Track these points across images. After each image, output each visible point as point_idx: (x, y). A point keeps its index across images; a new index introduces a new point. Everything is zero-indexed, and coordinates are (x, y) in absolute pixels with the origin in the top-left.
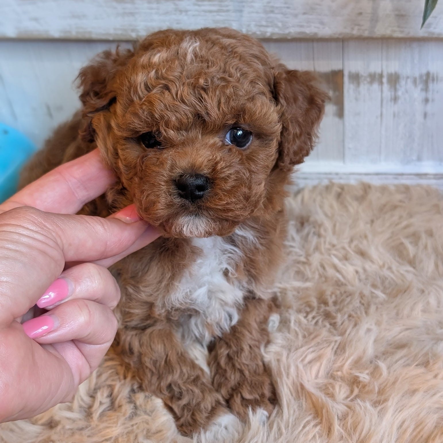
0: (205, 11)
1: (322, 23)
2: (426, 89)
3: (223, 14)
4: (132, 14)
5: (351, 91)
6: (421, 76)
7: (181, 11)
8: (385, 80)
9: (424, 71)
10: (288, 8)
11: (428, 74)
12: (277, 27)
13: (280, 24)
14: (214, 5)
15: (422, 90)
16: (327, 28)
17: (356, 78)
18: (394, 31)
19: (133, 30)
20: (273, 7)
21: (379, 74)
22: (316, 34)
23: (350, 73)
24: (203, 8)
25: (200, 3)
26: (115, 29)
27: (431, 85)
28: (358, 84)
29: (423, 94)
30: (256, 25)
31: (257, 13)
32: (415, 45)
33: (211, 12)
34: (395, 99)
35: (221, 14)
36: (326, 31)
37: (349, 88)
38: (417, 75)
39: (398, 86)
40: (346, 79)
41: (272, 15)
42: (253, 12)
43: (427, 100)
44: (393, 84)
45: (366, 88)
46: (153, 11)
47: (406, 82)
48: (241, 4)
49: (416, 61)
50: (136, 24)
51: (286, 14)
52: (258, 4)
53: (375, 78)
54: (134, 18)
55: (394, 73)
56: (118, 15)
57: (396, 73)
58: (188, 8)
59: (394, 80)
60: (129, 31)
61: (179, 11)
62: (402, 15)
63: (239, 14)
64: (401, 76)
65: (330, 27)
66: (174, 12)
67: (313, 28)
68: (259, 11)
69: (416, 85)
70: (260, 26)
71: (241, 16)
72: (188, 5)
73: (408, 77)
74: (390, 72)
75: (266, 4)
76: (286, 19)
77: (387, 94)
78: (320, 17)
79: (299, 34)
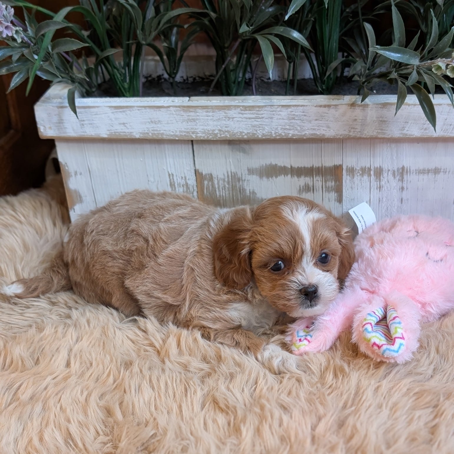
0: (246, 118)
1: (328, 127)
2: (402, 180)
3: (259, 120)
4: (194, 120)
5: (348, 181)
6: (398, 170)
8: (372, 173)
9: (401, 166)
10: (305, 115)
11: (403, 168)
12: (297, 130)
13: (299, 128)
14: (253, 114)
15: (399, 180)
16: (332, 131)
17: (351, 171)
18: (379, 133)
19: (193, 133)
20: (294, 115)
21: (368, 168)
22: (324, 135)
23: (347, 167)
24: (245, 116)
25: (243, 112)
26: (181, 132)
27: (405, 177)
28: (353, 176)
29: (400, 183)
30: (281, 129)
31: (283, 119)
32: (393, 145)
33: (250, 118)
34: (380, 188)
35: (256, 120)
36: (329, 133)
37: (346, 179)
38: (396, 169)
39: (382, 178)
40: (344, 172)
41: (293, 121)
42: (280, 119)
43: (403, 188)
44: (378, 176)
45: (359, 178)
46: (209, 118)
47: (388, 174)
48: (272, 113)
49: (394, 158)
50: (196, 127)
51: (303, 120)
52: (284, 113)
53: (365, 171)
54: (195, 123)
55: (379, 167)
56: (184, 121)
57: (380, 167)
58: (235, 116)
59: (379, 172)
60: (191, 133)
61: (228, 118)
62: (384, 121)
63: (270, 120)
64: (384, 169)
65: (334, 130)
66: (224, 119)
67: (322, 130)
68: (285, 118)
69: (395, 177)
70: (285, 129)
71: (272, 122)
72: (235, 113)
73: (389, 170)
74: (376, 166)
75: (289, 113)
76: (303, 124)
77: (374, 184)
78: (326, 122)
79: (312, 135)
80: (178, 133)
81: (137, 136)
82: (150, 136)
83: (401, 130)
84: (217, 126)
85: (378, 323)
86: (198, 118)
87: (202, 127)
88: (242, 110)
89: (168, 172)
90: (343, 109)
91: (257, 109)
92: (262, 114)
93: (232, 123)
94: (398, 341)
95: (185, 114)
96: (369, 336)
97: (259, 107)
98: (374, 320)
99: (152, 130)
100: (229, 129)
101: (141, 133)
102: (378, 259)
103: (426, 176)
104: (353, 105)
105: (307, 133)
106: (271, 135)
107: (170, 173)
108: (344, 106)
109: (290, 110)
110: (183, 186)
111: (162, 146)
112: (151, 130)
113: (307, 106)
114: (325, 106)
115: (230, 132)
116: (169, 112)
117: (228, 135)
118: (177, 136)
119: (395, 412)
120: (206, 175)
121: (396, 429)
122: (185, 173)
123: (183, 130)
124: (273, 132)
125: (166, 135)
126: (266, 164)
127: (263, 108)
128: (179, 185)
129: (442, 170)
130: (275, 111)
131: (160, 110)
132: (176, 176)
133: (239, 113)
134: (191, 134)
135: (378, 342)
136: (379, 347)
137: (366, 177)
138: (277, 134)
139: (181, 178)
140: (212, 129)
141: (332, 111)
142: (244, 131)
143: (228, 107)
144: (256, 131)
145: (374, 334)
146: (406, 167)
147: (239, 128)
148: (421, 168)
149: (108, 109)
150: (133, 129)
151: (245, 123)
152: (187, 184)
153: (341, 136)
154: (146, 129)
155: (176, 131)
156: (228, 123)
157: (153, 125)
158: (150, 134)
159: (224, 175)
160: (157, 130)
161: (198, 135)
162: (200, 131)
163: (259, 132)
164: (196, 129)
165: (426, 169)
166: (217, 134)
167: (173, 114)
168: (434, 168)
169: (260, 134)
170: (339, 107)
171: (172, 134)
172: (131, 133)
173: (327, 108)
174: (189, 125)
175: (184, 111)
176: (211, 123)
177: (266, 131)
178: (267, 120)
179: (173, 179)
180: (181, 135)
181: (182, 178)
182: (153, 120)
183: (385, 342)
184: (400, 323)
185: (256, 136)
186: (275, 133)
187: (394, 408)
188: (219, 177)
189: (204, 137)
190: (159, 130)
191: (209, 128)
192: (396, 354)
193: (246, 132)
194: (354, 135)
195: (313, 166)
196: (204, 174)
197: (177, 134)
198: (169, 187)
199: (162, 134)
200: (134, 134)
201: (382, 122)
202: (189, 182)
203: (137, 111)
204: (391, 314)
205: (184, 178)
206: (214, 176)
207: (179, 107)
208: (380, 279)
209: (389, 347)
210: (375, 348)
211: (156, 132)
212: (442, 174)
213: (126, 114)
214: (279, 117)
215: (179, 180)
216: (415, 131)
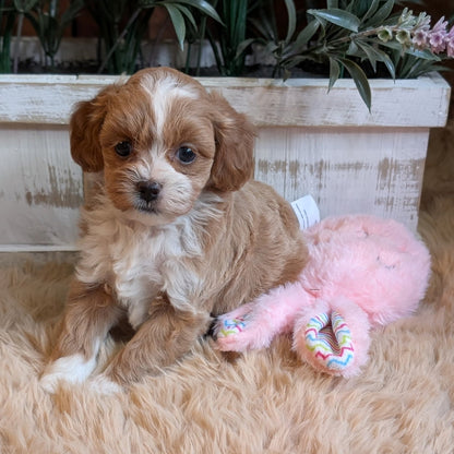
2: (320, 176)
5: (260, 177)
6: (316, 165)
8: (287, 168)
9: (319, 160)
11: (321, 163)
15: (317, 176)
17: (264, 165)
18: (298, 121)
21: (283, 162)
23: (260, 160)
27: (323, 172)
28: (266, 172)
29: (318, 180)
34: (296, 185)
37: (258, 174)
38: (313, 163)
39: (298, 174)
40: (257, 166)
43: (320, 186)
44: (294, 171)
45: (273, 174)
47: (305, 169)
49: (312, 150)
53: (280, 166)
55: (295, 161)
59: (295, 167)
62: (304, 107)
64: (300, 164)
69: (312, 173)
73: (306, 165)
74: (292, 160)
77: (289, 180)
80: (65, 116)
81: (14, 120)
82: (30, 119)
83: (323, 117)
85: (321, 331)
89: (49, 165)
90: (258, 92)
94: (346, 352)
96: (313, 344)
98: (318, 326)
99: (33, 112)
101: (18, 116)
102: (324, 258)
103: (345, 172)
104: (270, 87)
107: (51, 166)
108: (260, 88)
110: (66, 181)
111: (43, 132)
112: (30, 111)
114: (239, 88)
116: (54, 91)
118: (62, 120)
119: (354, 425)
121: (362, 442)
122: (69, 167)
125: (49, 119)
128: (61, 180)
129: (364, 165)
132: (59, 170)
135: (323, 351)
136: (324, 357)
137: (280, 173)
139: (64, 171)
141: (247, 94)
145: (318, 342)
146: (324, 161)
148: (341, 162)
150: (9, 110)
152: (71, 179)
154: (25, 111)
155: (62, 114)
157: (36, 106)
158: (30, 117)
160: (38, 113)
165: (347, 163)
167: (59, 93)
168: (355, 162)
170: (256, 89)
171: (57, 117)
172: (6, 115)
173: (240, 90)
175: (72, 89)
179: (55, 174)
182: (34, 100)
183: (331, 353)
184: (348, 332)
187: (352, 420)
190: (40, 112)
192: (343, 367)
194: (270, 122)
197: (62, 117)
198: (49, 183)
199: (45, 117)
200: (10, 117)
201: (302, 108)
202: (74, 177)
203: (15, 89)
204: (338, 322)
205: (68, 172)
207: (67, 85)
208: (324, 281)
209: (335, 358)
210: (320, 358)
211: (37, 115)
212: (363, 169)
215: (62, 175)
216: (337, 119)
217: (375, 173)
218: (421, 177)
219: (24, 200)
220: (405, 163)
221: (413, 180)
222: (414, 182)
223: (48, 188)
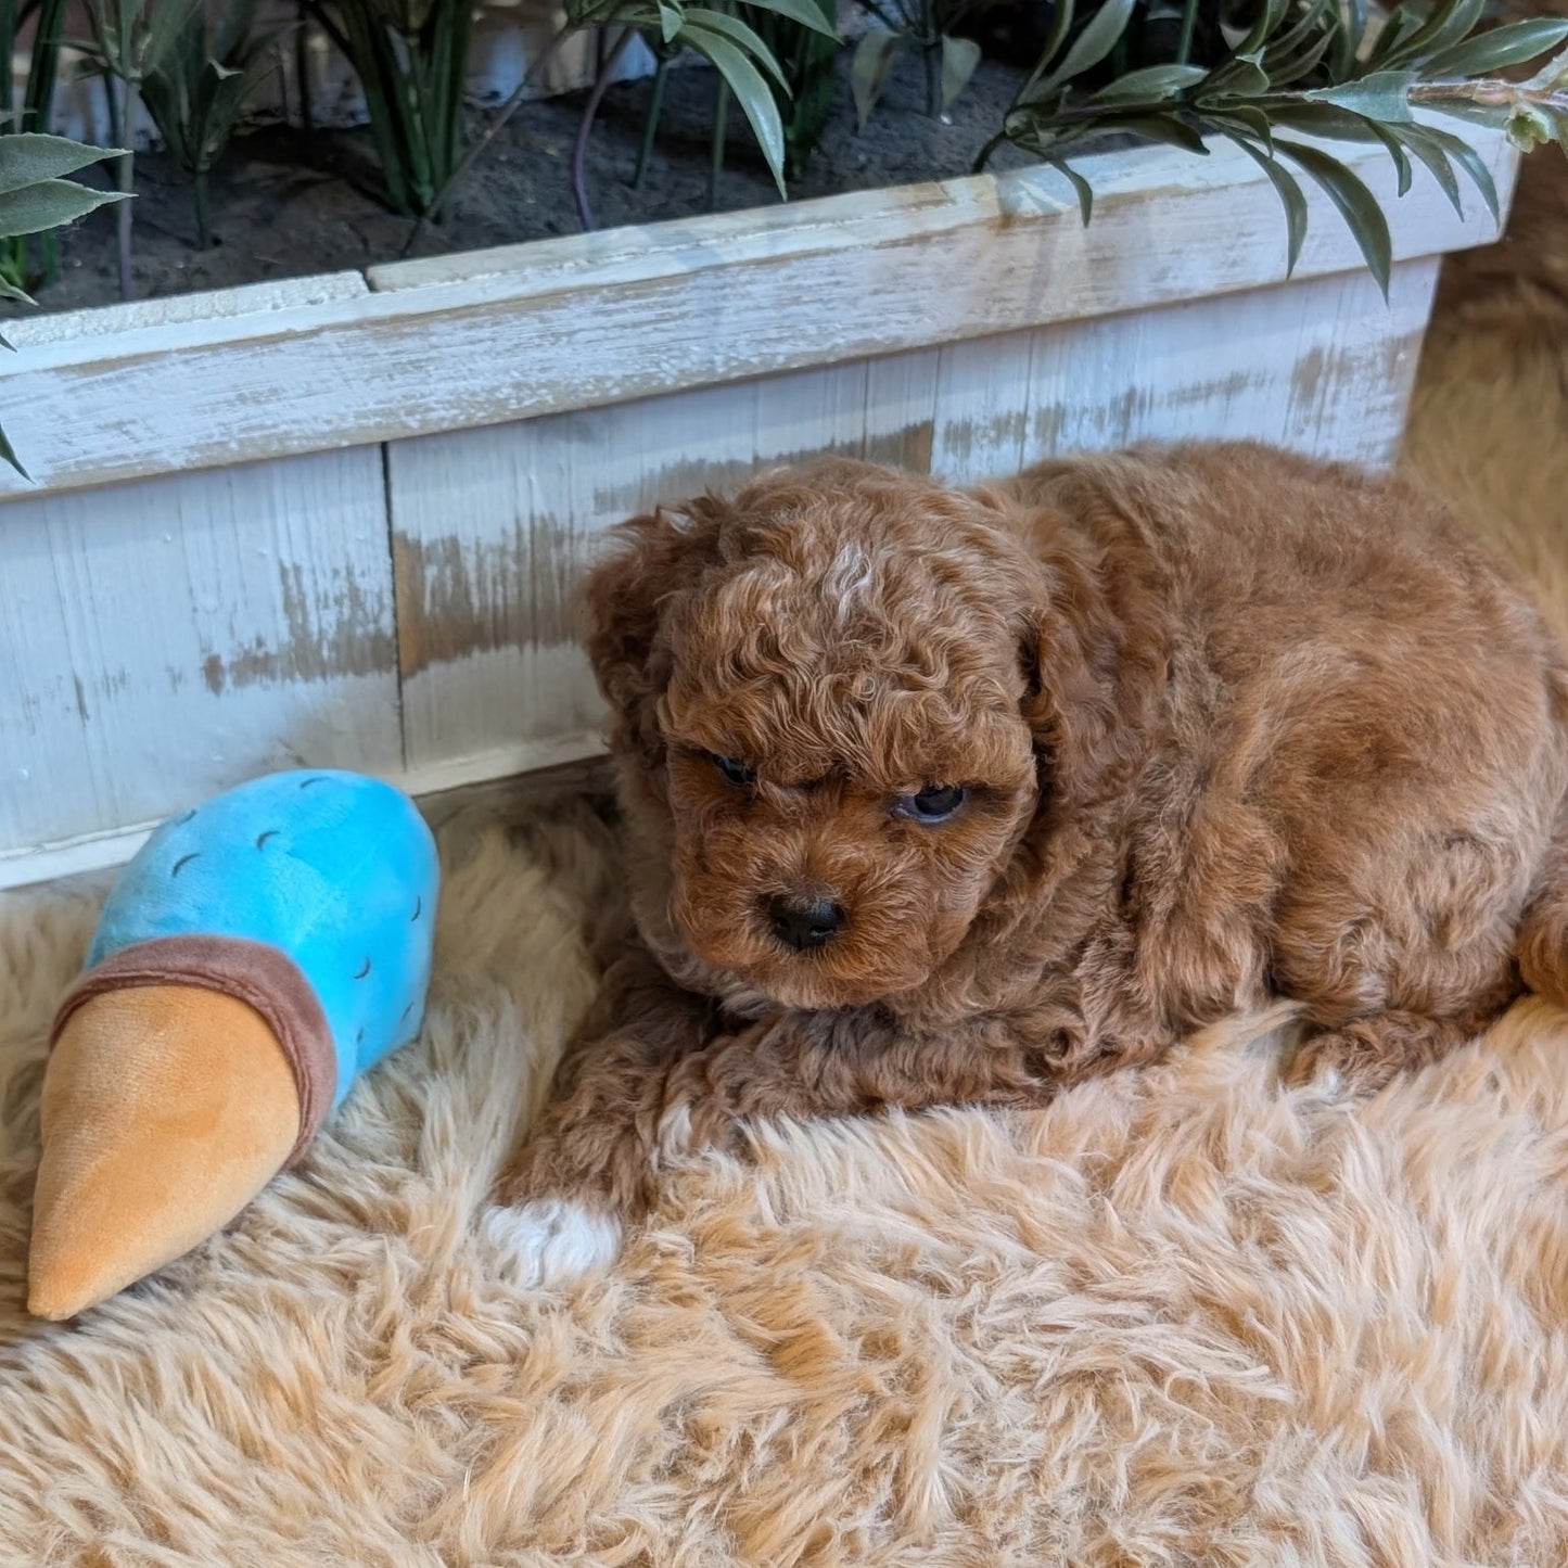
0: (624, 327)
1: (916, 310)
3: (671, 325)
4: (417, 365)
5: (947, 471)
6: (1114, 404)
7: (557, 336)
8: (1030, 429)
9: (1123, 390)
10: (837, 283)
12: (804, 337)
13: (812, 330)
14: (648, 307)
15: (1115, 436)
16: (927, 321)
17: (962, 435)
18: (1083, 302)
20: (799, 287)
21: (1019, 415)
22: (898, 339)
23: (948, 425)
24: (618, 318)
25: (611, 306)
27: (1136, 422)
28: (967, 449)
30: (750, 342)
31: (759, 308)
32: (1105, 328)
33: (635, 325)
35: (663, 325)
36: (923, 330)
37: (941, 464)
38: (1106, 403)
39: (1060, 439)
40: (938, 444)
41: (795, 309)
42: (747, 309)
44: (1048, 435)
45: (985, 456)
46: (478, 348)
47: (1081, 422)
48: (720, 292)
49: (1105, 367)
50: (425, 389)
51: (831, 300)
52: (764, 287)
53: (1007, 427)
54: (422, 375)
55: (1053, 405)
56: (375, 374)
57: (1058, 404)
58: (578, 324)
59: (1052, 423)
60: (402, 413)
61: (553, 335)
62: (1106, 259)
63: (712, 318)
64: (1070, 411)
65: (933, 317)
66: (537, 341)
67: (894, 325)
68: (765, 302)
69: (1101, 430)
70: (762, 342)
71: (716, 324)
72: (579, 316)
73: (1085, 411)
74: (1044, 405)
75: (782, 283)
76: (829, 315)
78: (912, 295)
79: (857, 345)
80: (350, 423)
81: (178, 462)
82: (232, 452)
83: (1156, 280)
84: (507, 372)
86: (434, 353)
87: (450, 385)
88: (606, 301)
89: (281, 564)
90: (969, 241)
91: (666, 288)
92: (683, 303)
93: (566, 352)
95: (383, 352)
97: (671, 279)
99: (243, 430)
100: (552, 375)
101: (191, 448)
103: (1200, 407)
104: (1006, 221)
105: (841, 341)
106: (712, 371)
107: (288, 565)
108: (975, 229)
109: (784, 272)
110: (338, 601)
111: (259, 472)
112: (235, 428)
113: (846, 249)
115: (558, 383)
116: (315, 352)
117: (550, 399)
118: (342, 434)
120: (433, 545)
122: (347, 555)
123: (372, 406)
124: (719, 359)
125: (298, 438)
126: (663, 467)
127: (686, 281)
128: (322, 602)
129: (1252, 379)
130: (732, 286)
131: (279, 350)
132: (313, 571)
133: (597, 313)
134: (404, 418)
137: (1008, 448)
138: (734, 364)
139: (329, 574)
140: (488, 384)
141: (933, 253)
142: (612, 373)
143: (557, 298)
144: (657, 364)
146: (1139, 390)
147: (592, 364)
148: (1188, 384)
149: (50, 379)
150: (160, 436)
151: (619, 343)
152: (354, 592)
153: (956, 331)
154: (215, 431)
155: (343, 418)
156: (551, 353)
157: (252, 409)
158: (233, 445)
159: (504, 532)
160: (262, 427)
161: (433, 415)
162: (437, 402)
163: (665, 366)
164: (423, 396)
165: (1203, 383)
166: (507, 399)
167: (331, 356)
168: (1227, 375)
169: (669, 373)
170: (960, 235)
171: (327, 428)
172: (149, 454)
173: (916, 248)
174: (398, 386)
175: (377, 337)
176: (483, 364)
177: (695, 358)
178: (697, 322)
179: (299, 584)
180: (361, 427)
181: (336, 573)
182: (246, 392)
185: (655, 383)
186: (726, 363)
188: (484, 542)
189: (454, 419)
190: (269, 423)
191: (476, 384)
193: (617, 373)
194: (999, 322)
195: (833, 441)
196: (425, 542)
197: (345, 426)
198: (280, 614)
199: (287, 435)
200: (165, 456)
201: (1098, 263)
202: (363, 583)
203: (181, 368)
205: (343, 573)
206: (463, 542)
207: (359, 325)
211: (256, 434)
212: (1251, 389)
213: (132, 387)
214: (749, 303)
215: (325, 584)
216: (1200, 277)
217: (1281, 392)
218: (1409, 379)
219: (196, 683)
220: (1369, 353)
221: (1387, 391)
222: (1389, 399)
223: (277, 633)
